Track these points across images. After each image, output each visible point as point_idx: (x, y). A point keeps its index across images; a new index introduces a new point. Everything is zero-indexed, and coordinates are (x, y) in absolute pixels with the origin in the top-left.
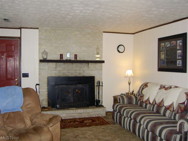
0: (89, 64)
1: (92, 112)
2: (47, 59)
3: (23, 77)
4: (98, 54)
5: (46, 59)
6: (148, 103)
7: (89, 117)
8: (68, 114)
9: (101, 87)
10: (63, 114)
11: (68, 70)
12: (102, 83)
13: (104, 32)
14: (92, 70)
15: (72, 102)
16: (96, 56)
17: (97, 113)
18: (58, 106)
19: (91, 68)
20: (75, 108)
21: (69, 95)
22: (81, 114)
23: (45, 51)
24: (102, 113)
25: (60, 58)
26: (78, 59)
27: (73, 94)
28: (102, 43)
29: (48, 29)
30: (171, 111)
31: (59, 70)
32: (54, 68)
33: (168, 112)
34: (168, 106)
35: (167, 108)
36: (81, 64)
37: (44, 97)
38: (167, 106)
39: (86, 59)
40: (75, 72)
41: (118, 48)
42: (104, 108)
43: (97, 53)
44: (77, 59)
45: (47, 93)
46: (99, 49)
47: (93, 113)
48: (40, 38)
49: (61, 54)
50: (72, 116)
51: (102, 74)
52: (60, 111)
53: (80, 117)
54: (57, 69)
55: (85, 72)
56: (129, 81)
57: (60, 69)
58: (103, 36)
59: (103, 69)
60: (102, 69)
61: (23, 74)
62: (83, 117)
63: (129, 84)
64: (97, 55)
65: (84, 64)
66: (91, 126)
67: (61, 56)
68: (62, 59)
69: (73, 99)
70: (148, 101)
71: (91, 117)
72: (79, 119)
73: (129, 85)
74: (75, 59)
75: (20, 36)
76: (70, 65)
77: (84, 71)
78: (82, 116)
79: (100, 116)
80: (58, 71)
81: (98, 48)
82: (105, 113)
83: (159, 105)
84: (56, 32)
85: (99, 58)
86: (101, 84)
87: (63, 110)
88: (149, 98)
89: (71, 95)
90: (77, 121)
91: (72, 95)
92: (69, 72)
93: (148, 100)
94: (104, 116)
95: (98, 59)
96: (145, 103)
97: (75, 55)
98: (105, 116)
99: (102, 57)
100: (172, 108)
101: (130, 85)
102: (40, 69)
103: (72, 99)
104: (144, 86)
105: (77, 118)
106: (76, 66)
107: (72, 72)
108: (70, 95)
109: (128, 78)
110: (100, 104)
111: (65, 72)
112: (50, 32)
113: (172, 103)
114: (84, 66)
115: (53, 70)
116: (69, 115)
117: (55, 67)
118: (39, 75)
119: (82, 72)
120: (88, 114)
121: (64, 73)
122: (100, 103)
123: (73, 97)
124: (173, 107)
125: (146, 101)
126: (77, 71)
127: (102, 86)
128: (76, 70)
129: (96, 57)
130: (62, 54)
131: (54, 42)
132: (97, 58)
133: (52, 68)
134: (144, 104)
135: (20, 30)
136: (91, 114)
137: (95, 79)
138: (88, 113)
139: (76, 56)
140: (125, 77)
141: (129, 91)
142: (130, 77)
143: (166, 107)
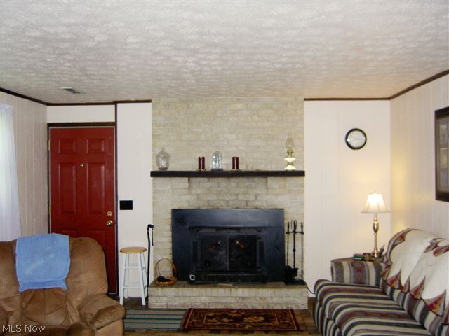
0: (269, 178)
1: (272, 298)
2: (168, 170)
3: (121, 209)
4: (290, 154)
5: (166, 168)
6: (397, 286)
7: (265, 308)
8: (213, 299)
9: (298, 236)
10: (202, 296)
11: (217, 195)
12: (302, 227)
13: (306, 99)
14: (277, 195)
15: (228, 269)
16: (286, 159)
17: (285, 300)
18: (192, 277)
19: (273, 188)
20: (231, 285)
21: (220, 253)
22: (246, 301)
23: (163, 151)
24: (298, 301)
25: (200, 167)
26: (242, 167)
27: (230, 251)
28: (303, 128)
29: (171, 102)
30: (437, 315)
31: (198, 195)
32: (185, 188)
33: (431, 317)
34: (433, 301)
35: (429, 308)
36: (251, 179)
37: (166, 255)
38: (428, 300)
39: (262, 168)
40: (234, 197)
41: (347, 138)
42: (305, 290)
43: (288, 153)
44: (237, 168)
45: (170, 245)
46: (293, 144)
47: (275, 300)
48: (155, 124)
49: (200, 158)
50: (222, 303)
51: (302, 204)
52: (194, 289)
53: (243, 308)
54: (194, 191)
55: (259, 198)
56: (376, 223)
57: (199, 191)
58: (305, 109)
59: (305, 192)
60: (303, 192)
61: (121, 202)
62: (250, 307)
63: (376, 231)
64: (287, 157)
65: (256, 179)
66: (253, 333)
67: (202, 161)
68: (203, 168)
69: (230, 261)
70: (397, 282)
71: (270, 308)
72: (237, 313)
73: (373, 232)
74: (234, 168)
75: (114, 121)
76: (222, 181)
77: (256, 196)
78: (248, 305)
79: (294, 308)
80: (195, 197)
81: (290, 141)
82: (305, 301)
83: (413, 294)
84: (191, 106)
85: (292, 164)
86: (299, 229)
87: (202, 287)
88: (400, 273)
89: (224, 253)
90: (229, 317)
91: (228, 253)
92: (222, 198)
93: (398, 277)
94: (302, 308)
95: (290, 168)
96: (390, 286)
97: (233, 158)
98: (307, 308)
99: (303, 162)
100: (442, 307)
101: (378, 232)
102: (155, 192)
103: (228, 264)
104: (396, 240)
105: (233, 310)
106: (238, 184)
107: (227, 199)
108: (222, 253)
109: (373, 215)
110: (298, 277)
111: (212, 197)
112: (176, 108)
113: (443, 295)
114: (257, 185)
115: (184, 195)
116: (217, 300)
117: (187, 187)
118: (153, 205)
119: (252, 198)
120: (262, 302)
121: (209, 201)
122: (296, 275)
123: (230, 258)
124: (445, 304)
125: (393, 281)
126: (241, 197)
127: (302, 233)
128: (237, 195)
129: (286, 161)
130: (203, 158)
131: (186, 130)
132: (288, 164)
133: (181, 188)
134: (389, 289)
135: (114, 106)
136: (270, 300)
137: (286, 216)
138: (261, 298)
139: (236, 161)
140: (363, 212)
141: (376, 249)
142: (376, 214)
143: (426, 304)
